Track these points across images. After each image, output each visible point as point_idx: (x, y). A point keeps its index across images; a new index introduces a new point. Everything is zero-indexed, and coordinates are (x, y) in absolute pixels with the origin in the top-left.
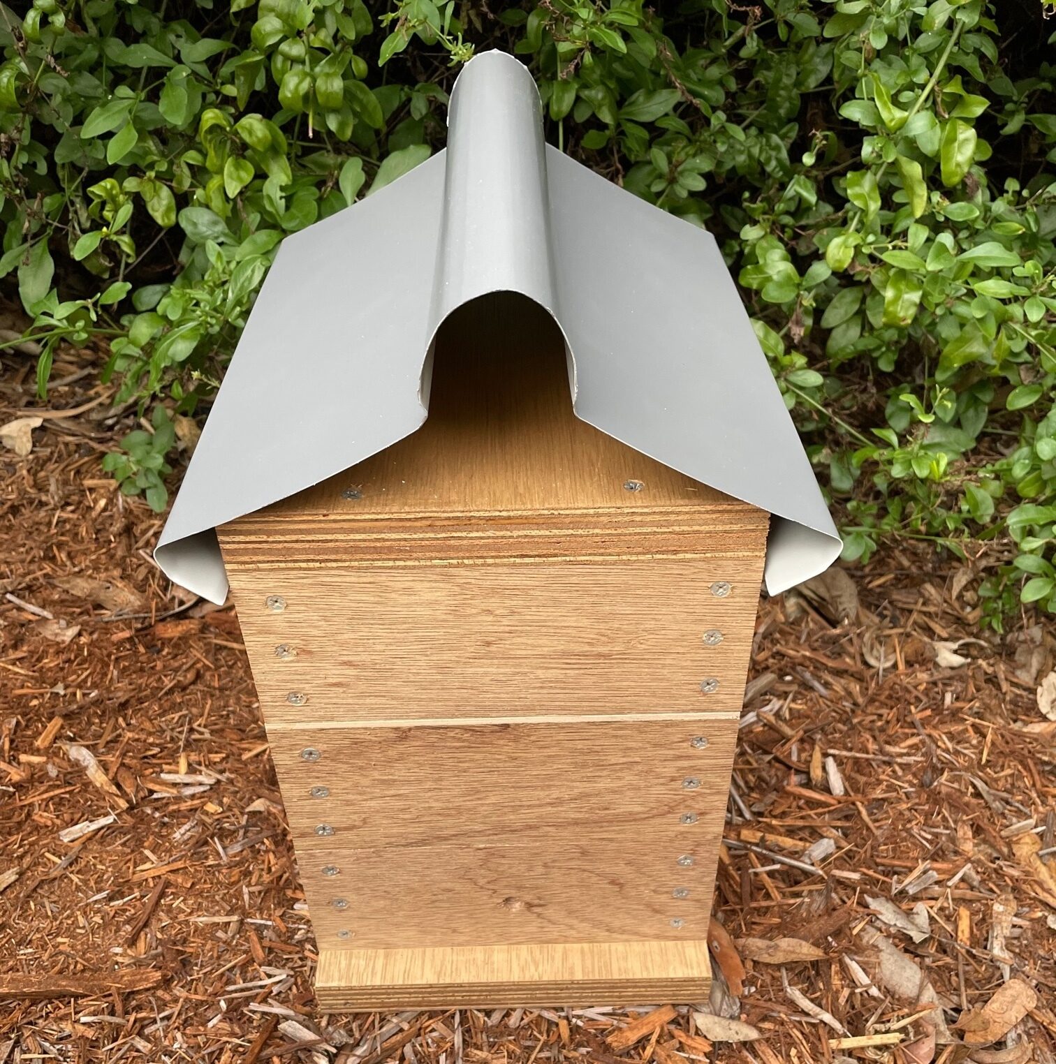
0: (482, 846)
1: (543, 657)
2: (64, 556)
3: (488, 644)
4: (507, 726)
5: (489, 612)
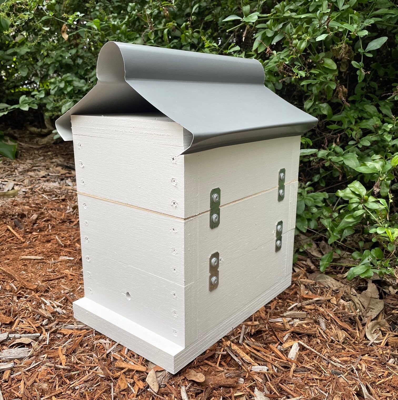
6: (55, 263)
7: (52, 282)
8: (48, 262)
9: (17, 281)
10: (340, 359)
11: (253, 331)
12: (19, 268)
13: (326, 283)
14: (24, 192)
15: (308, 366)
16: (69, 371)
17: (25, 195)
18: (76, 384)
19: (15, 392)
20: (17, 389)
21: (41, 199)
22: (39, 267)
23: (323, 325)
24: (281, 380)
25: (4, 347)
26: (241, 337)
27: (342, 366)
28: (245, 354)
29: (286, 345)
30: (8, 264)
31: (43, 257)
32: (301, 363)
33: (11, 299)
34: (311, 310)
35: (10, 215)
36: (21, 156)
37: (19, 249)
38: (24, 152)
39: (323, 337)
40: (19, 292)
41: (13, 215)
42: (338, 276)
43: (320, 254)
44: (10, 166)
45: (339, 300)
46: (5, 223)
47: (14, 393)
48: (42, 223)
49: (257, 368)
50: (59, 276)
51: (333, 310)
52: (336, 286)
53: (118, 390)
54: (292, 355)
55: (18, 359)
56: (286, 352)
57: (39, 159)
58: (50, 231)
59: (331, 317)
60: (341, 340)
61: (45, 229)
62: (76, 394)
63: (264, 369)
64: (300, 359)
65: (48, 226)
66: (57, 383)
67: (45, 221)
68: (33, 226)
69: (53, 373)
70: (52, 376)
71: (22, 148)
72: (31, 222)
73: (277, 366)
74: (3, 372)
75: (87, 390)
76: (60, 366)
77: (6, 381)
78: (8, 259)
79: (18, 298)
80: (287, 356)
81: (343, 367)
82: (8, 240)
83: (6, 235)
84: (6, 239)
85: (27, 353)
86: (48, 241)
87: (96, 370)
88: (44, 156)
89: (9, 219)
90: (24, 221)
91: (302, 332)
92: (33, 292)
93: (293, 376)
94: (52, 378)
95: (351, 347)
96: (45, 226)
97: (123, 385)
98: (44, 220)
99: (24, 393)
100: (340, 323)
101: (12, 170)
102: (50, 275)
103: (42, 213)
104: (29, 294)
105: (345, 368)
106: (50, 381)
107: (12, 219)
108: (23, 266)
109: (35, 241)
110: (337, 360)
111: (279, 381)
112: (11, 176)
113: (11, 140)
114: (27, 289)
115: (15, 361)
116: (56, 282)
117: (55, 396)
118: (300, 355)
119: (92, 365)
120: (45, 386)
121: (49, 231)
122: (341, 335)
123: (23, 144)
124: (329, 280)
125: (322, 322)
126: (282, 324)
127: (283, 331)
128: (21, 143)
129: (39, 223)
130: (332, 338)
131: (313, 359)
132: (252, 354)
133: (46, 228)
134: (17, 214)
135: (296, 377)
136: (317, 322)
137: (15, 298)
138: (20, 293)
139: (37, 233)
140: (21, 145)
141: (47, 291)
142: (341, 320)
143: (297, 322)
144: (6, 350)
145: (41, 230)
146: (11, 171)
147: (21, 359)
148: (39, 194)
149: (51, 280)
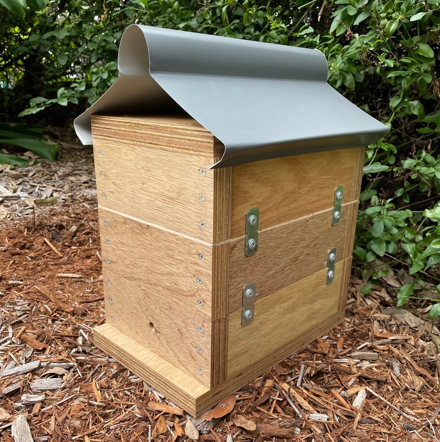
0: (144, 288)
3: (144, 183)
5: (143, 168)
6: (94, 283)
7: (91, 304)
8: (87, 281)
9: (52, 302)
10: (414, 411)
11: (313, 372)
12: (55, 287)
13: (402, 319)
14: (63, 199)
15: (375, 418)
16: (104, 408)
17: (64, 203)
18: (111, 423)
19: (45, 428)
20: (48, 425)
21: (82, 209)
22: (76, 287)
23: (397, 370)
24: (343, 432)
25: (36, 377)
26: (300, 380)
27: (416, 419)
28: (303, 400)
29: (351, 392)
30: (43, 282)
31: (81, 276)
32: (368, 413)
33: (45, 322)
34: (384, 351)
35: (47, 226)
36: (61, 157)
37: (55, 265)
38: (65, 153)
39: (396, 384)
40: (55, 314)
41: (51, 227)
42: (417, 310)
43: (398, 283)
44: (49, 169)
45: (418, 340)
46: (42, 235)
47: (44, 430)
48: (82, 236)
49: (316, 416)
50: (99, 298)
51: (410, 353)
52: (415, 323)
53: (155, 433)
54: (357, 403)
55: (50, 390)
56: (350, 399)
57: (81, 162)
58: (91, 245)
59: (407, 361)
60: (418, 388)
61: (85, 243)
62: (111, 434)
63: (324, 418)
64: (366, 409)
65: (89, 239)
66: (91, 421)
67: (85, 234)
68: (72, 239)
69: (87, 410)
70: (85, 412)
71: (63, 148)
72: (70, 235)
73: (340, 414)
74: (33, 405)
75: (122, 432)
76: (94, 403)
77: (35, 416)
78: (44, 277)
79: (53, 321)
80: (352, 404)
81: (418, 420)
82: (45, 254)
83: (42, 248)
84: (42, 253)
85: (60, 384)
86: (88, 257)
87: (133, 410)
88: (87, 158)
89: (46, 231)
90: (62, 233)
91: (370, 377)
92: (69, 315)
93: (357, 428)
94: (85, 414)
95: (428, 396)
96: (85, 240)
97: (162, 428)
98: (84, 232)
99: (55, 430)
100: (417, 368)
101: (52, 174)
102: (88, 296)
103: (82, 225)
104: (64, 317)
105: (420, 421)
106: (83, 418)
107: (49, 231)
108: (59, 284)
109: (74, 256)
110: (411, 412)
111: (340, 433)
112: (50, 181)
113: (51, 140)
114: (63, 311)
115: (47, 392)
116: (95, 305)
117: (88, 435)
118: (367, 404)
119: (129, 403)
120: (77, 423)
121: (89, 245)
122: (418, 382)
123: (64, 144)
124: (407, 315)
125: (396, 366)
126: (348, 365)
127: (349, 374)
128: (62, 143)
129: (79, 236)
130: (406, 384)
131: (382, 409)
132: (311, 399)
133: (86, 241)
134: (55, 225)
135: (361, 429)
136: (390, 366)
137: (50, 321)
138: (55, 316)
139: (76, 248)
140: (62, 145)
141: (84, 315)
142: (418, 365)
143: (366, 364)
144: (38, 380)
145: (81, 244)
146: (50, 175)
147: (53, 391)
148: (80, 203)
149: (89, 302)
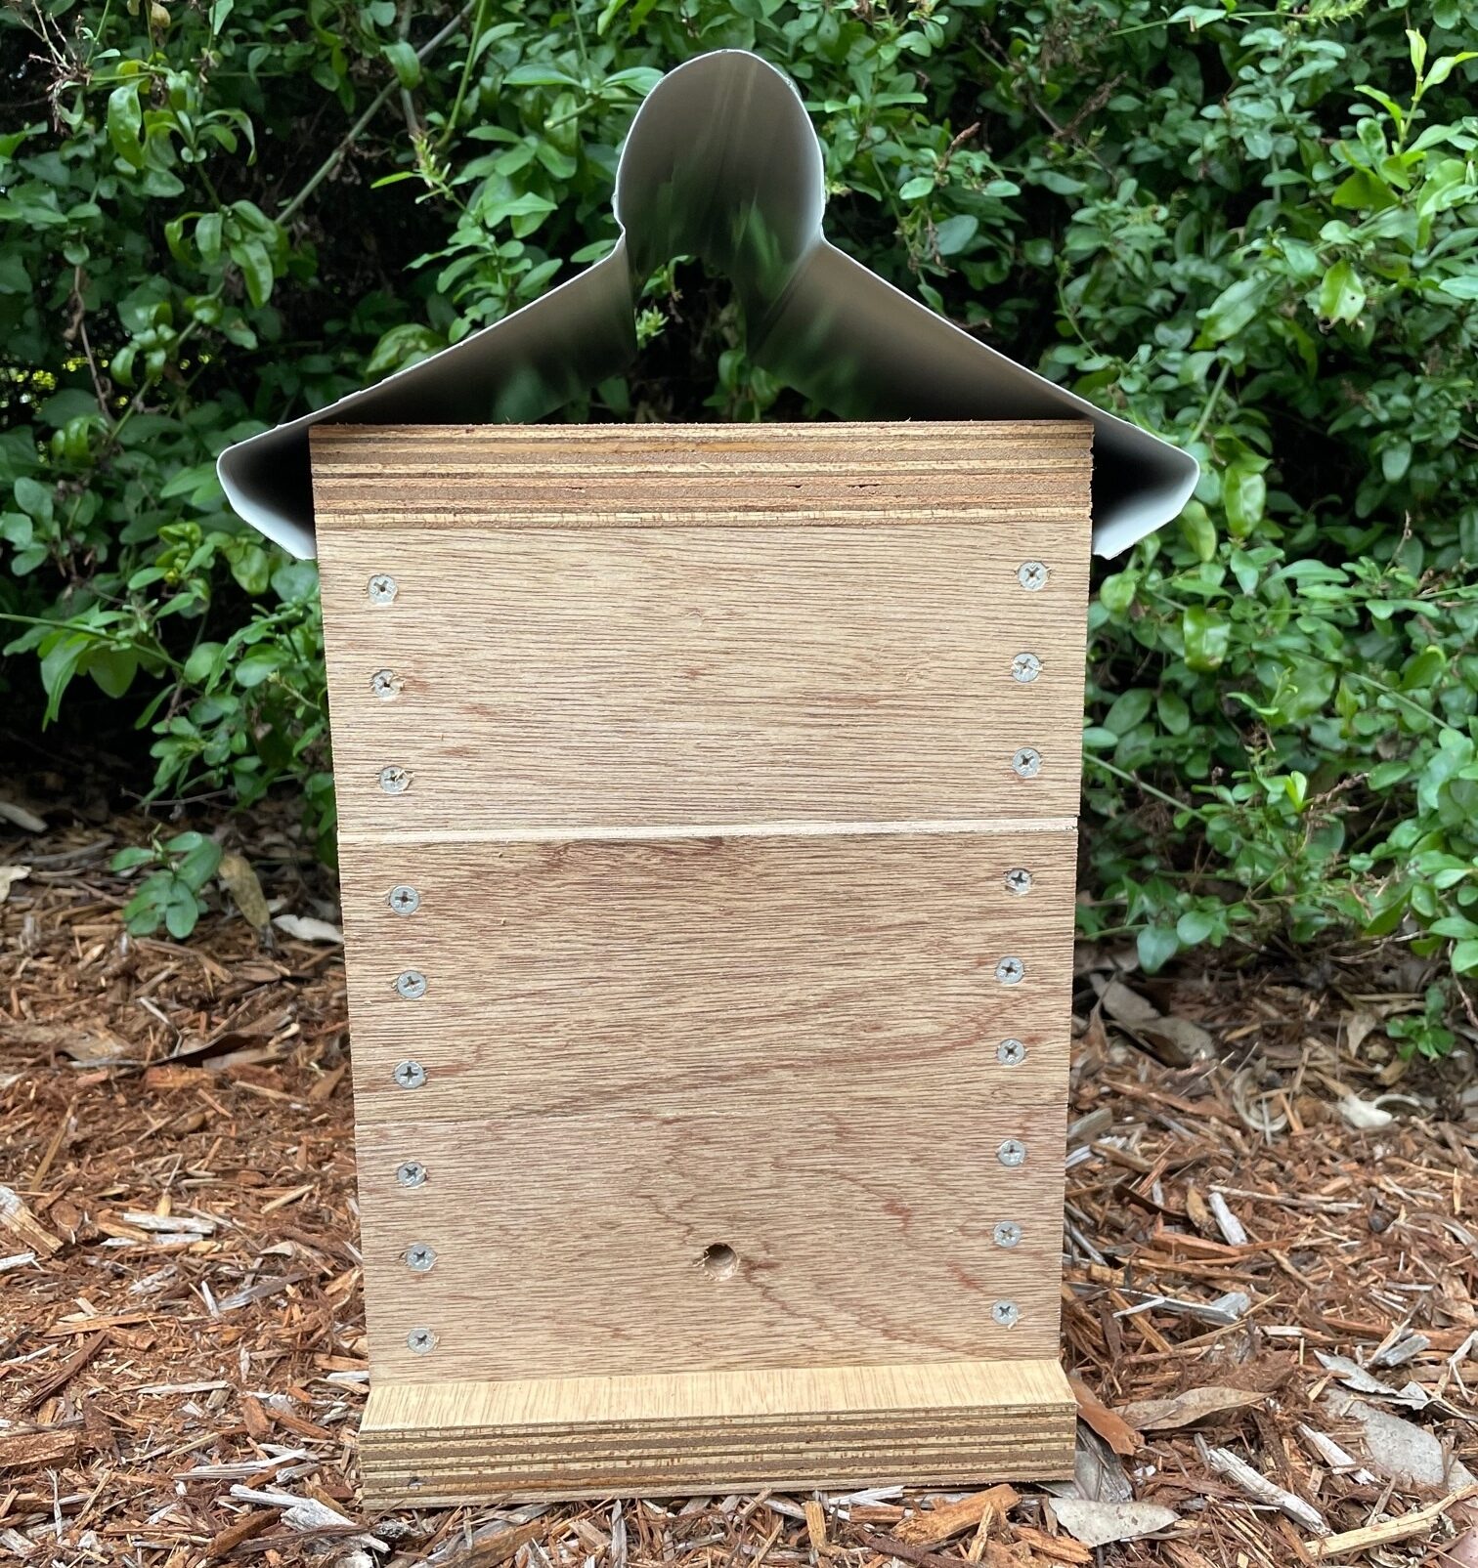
0: (670, 1114)
1: (775, 701)
2: (24, 1004)
3: (694, 674)
4: (717, 841)
5: (696, 612)
